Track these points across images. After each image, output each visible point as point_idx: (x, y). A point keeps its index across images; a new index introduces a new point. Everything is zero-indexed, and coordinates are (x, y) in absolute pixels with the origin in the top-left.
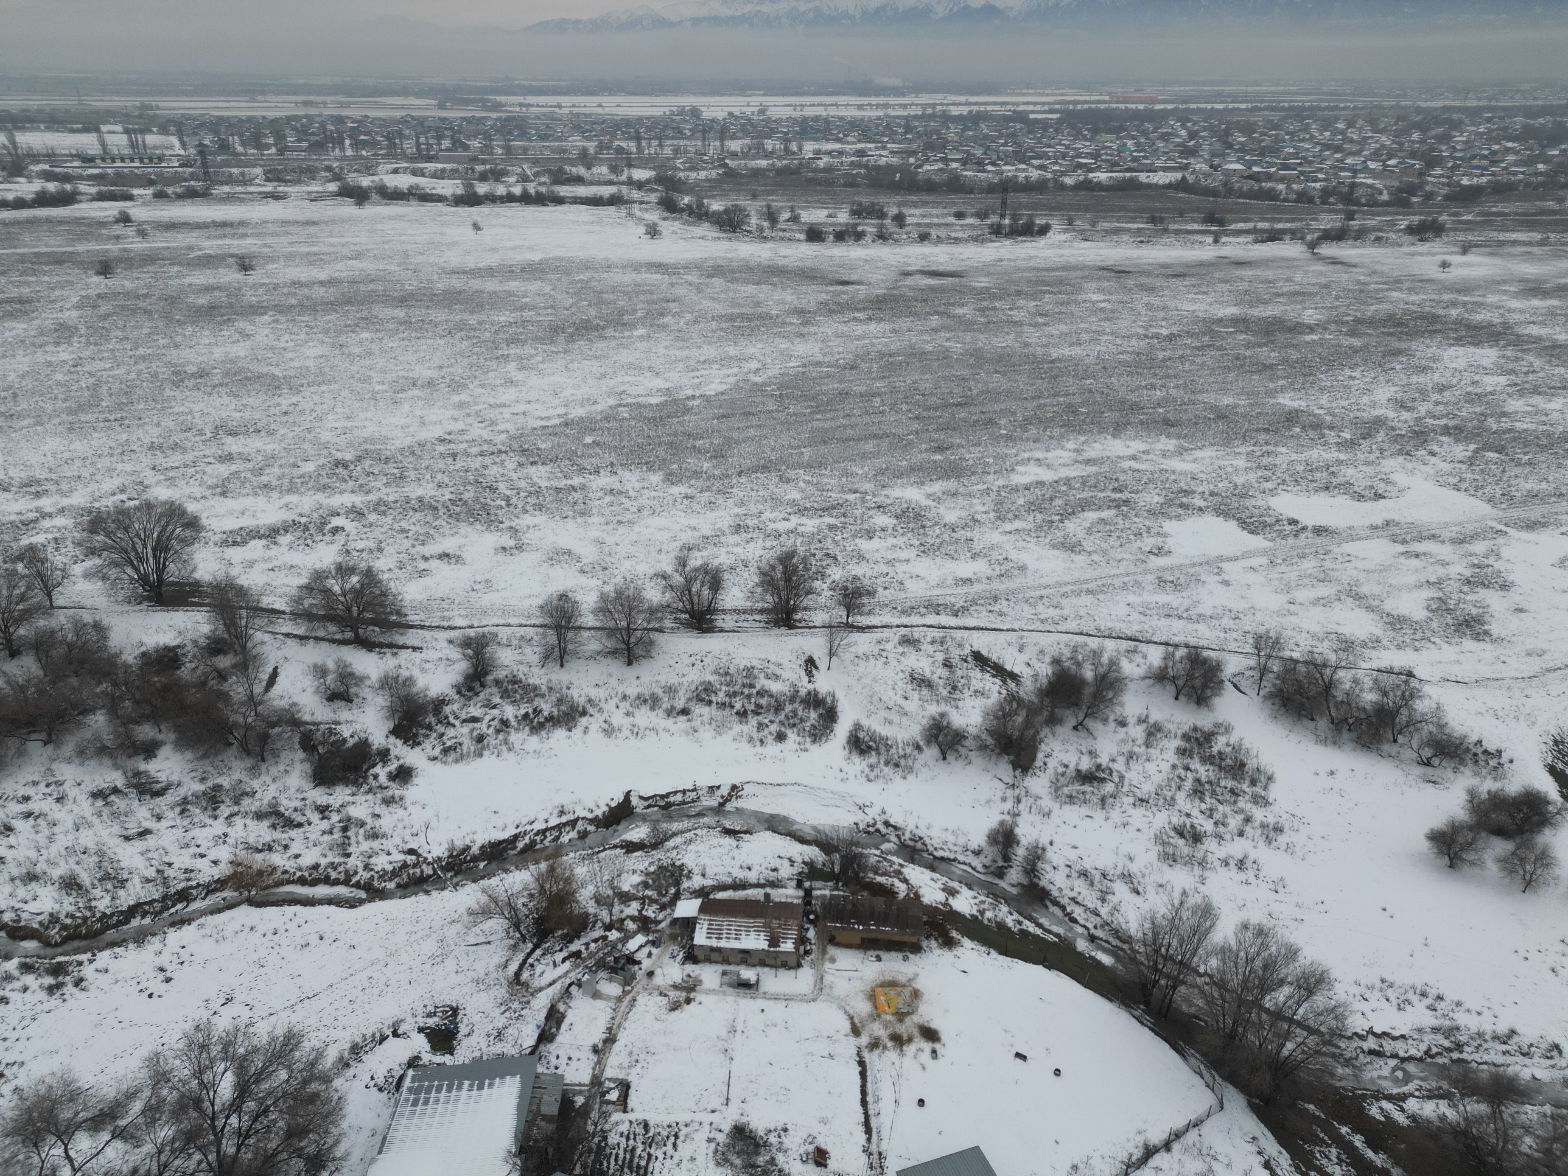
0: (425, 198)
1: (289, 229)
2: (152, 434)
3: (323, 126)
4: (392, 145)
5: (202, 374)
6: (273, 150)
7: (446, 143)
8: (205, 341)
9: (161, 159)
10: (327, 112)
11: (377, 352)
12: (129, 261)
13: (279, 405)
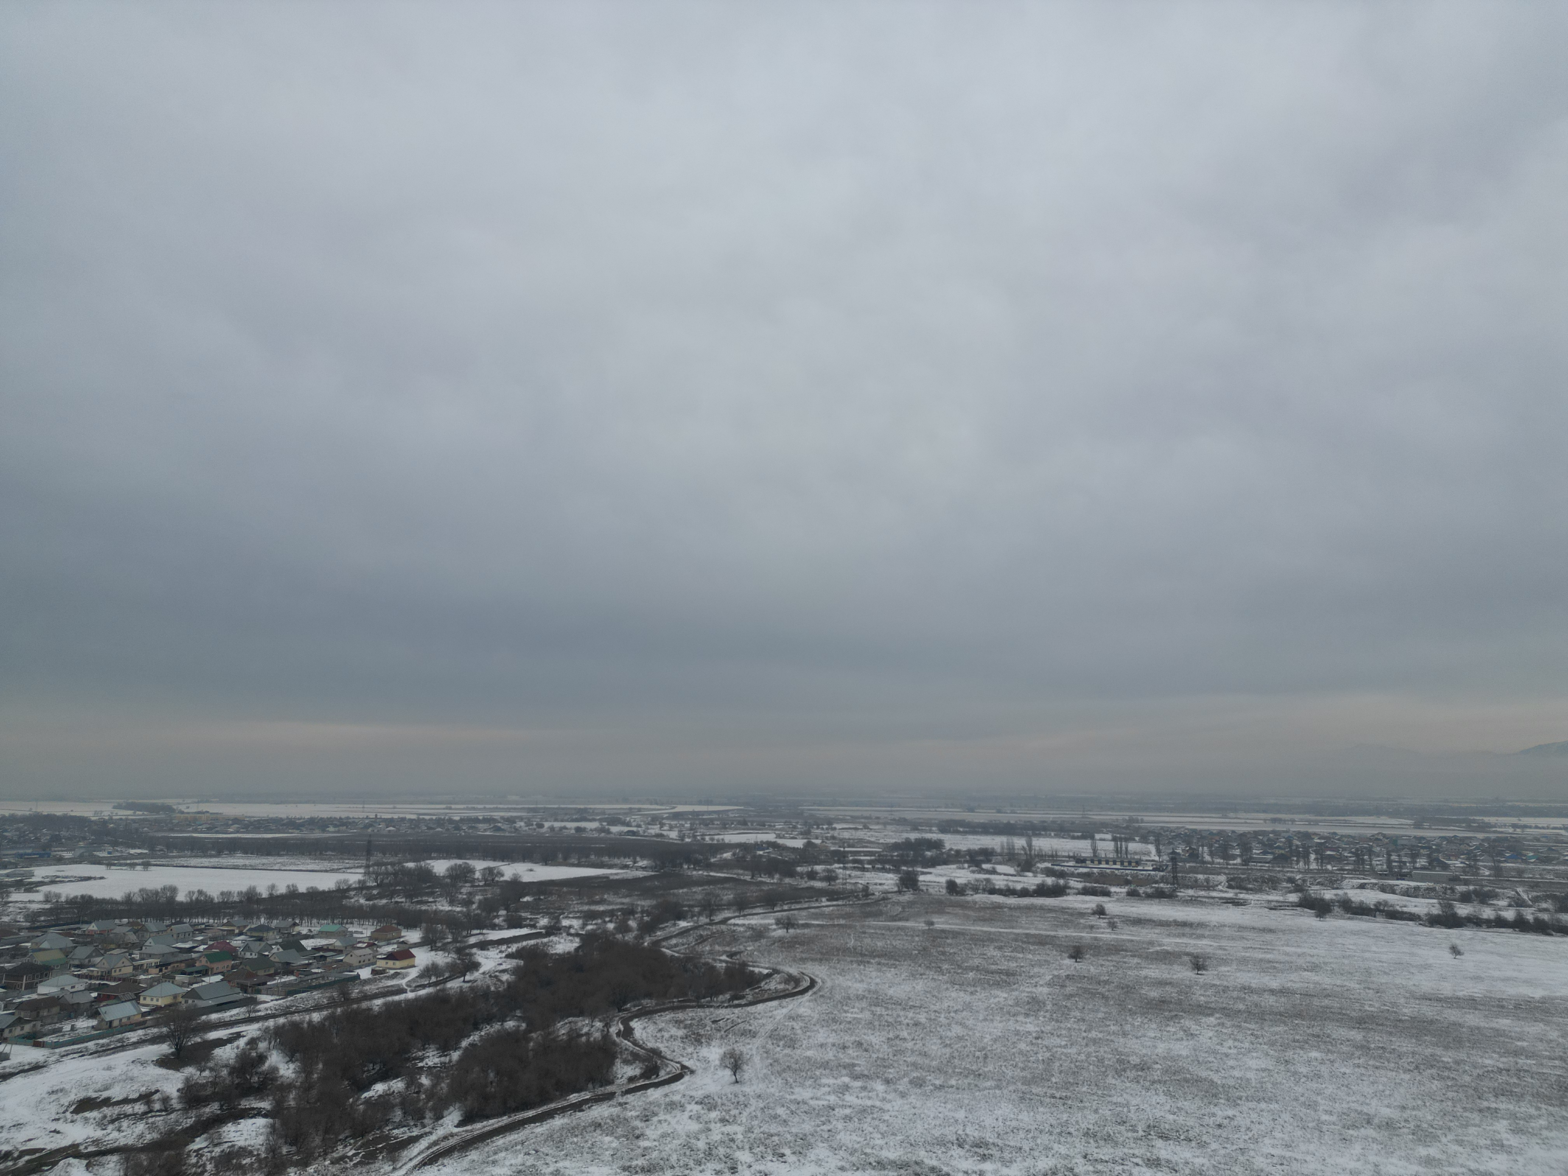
0: (1394, 915)
1: (1245, 934)
2: (1088, 1120)
3: (1289, 840)
4: (1360, 861)
5: (1143, 1067)
6: (1239, 861)
7: (1422, 862)
8: (1152, 1034)
9: (1138, 863)
10: (1294, 829)
11: (1326, 1075)
12: (1099, 949)
13: (1214, 1115)
